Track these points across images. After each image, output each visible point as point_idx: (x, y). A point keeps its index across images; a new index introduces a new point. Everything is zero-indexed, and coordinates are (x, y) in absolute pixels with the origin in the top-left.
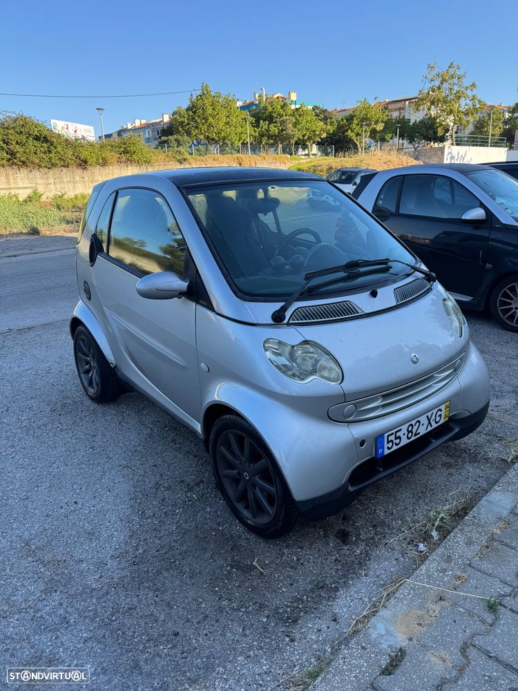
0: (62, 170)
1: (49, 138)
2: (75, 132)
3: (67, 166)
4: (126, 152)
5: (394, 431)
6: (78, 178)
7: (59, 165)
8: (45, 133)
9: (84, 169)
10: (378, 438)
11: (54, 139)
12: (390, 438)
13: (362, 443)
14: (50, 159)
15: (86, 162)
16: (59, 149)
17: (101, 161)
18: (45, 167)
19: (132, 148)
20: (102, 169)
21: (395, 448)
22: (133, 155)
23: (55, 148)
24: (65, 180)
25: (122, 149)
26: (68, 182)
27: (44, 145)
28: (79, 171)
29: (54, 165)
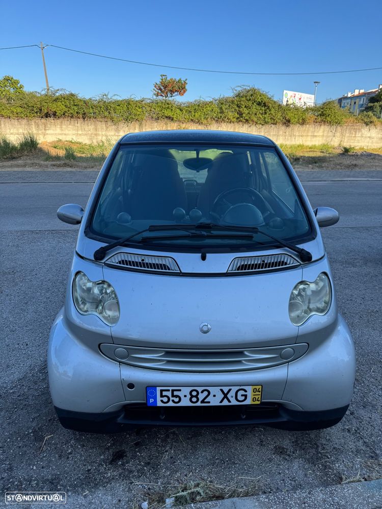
0: (271, 127)
1: (267, 104)
2: (300, 99)
3: (276, 124)
4: (322, 115)
5: (171, 388)
6: (281, 133)
7: (270, 123)
8: (265, 100)
9: (287, 126)
10: (150, 388)
11: (270, 105)
12: (164, 393)
13: (131, 386)
14: (264, 118)
15: (289, 121)
16: (273, 111)
17: (301, 121)
18: (260, 124)
19: (328, 112)
20: (300, 127)
21: (171, 404)
22: (327, 117)
23: (270, 110)
24: (272, 134)
25: (320, 113)
26: (273, 135)
27: (263, 108)
28: (283, 128)
29: (266, 123)
